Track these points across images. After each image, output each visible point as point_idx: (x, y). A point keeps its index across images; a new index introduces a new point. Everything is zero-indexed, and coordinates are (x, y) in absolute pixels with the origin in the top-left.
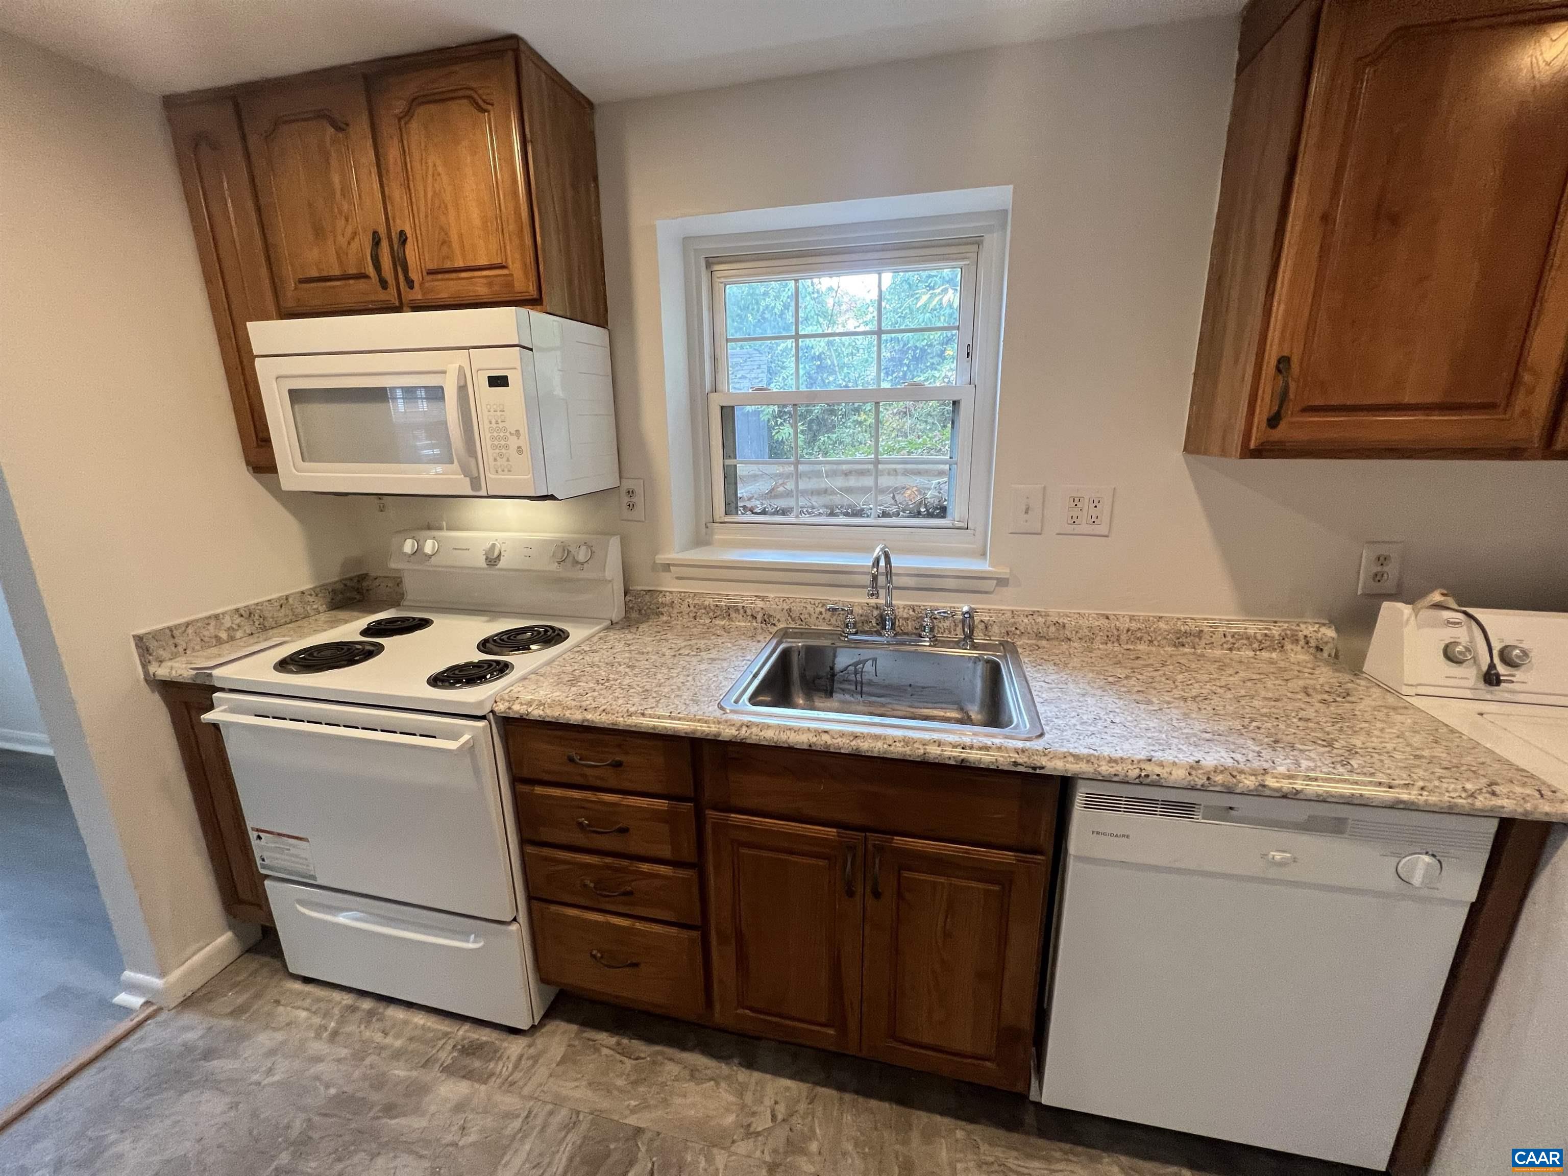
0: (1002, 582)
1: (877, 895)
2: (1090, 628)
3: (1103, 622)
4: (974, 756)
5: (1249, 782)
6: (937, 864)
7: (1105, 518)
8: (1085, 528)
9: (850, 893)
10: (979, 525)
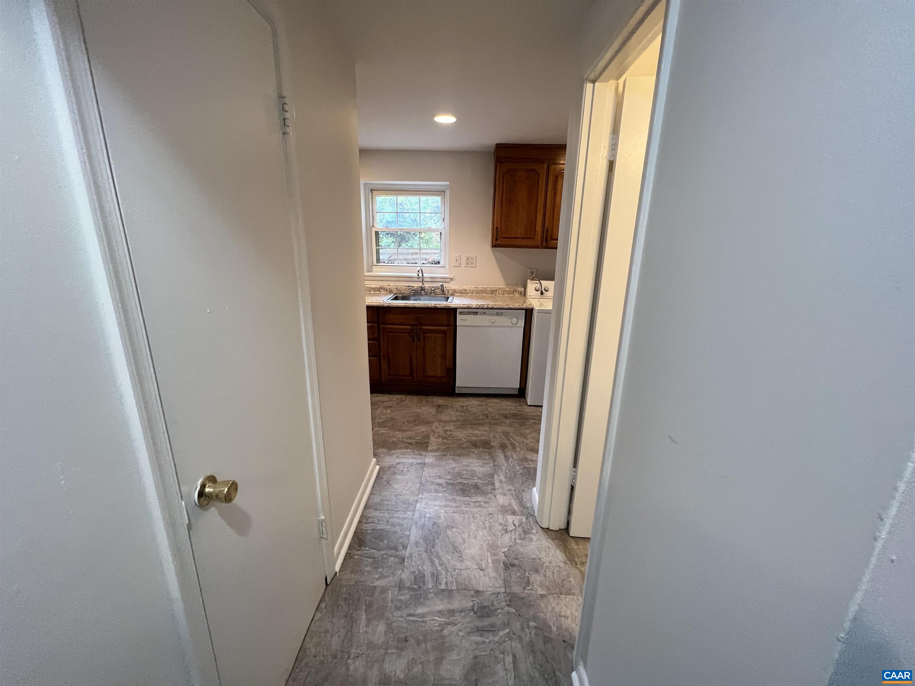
0: (452, 279)
1: (419, 340)
2: (473, 290)
3: (475, 289)
4: (437, 306)
5: (486, 306)
6: (432, 331)
7: (475, 263)
8: (470, 265)
9: (414, 341)
10: (447, 266)
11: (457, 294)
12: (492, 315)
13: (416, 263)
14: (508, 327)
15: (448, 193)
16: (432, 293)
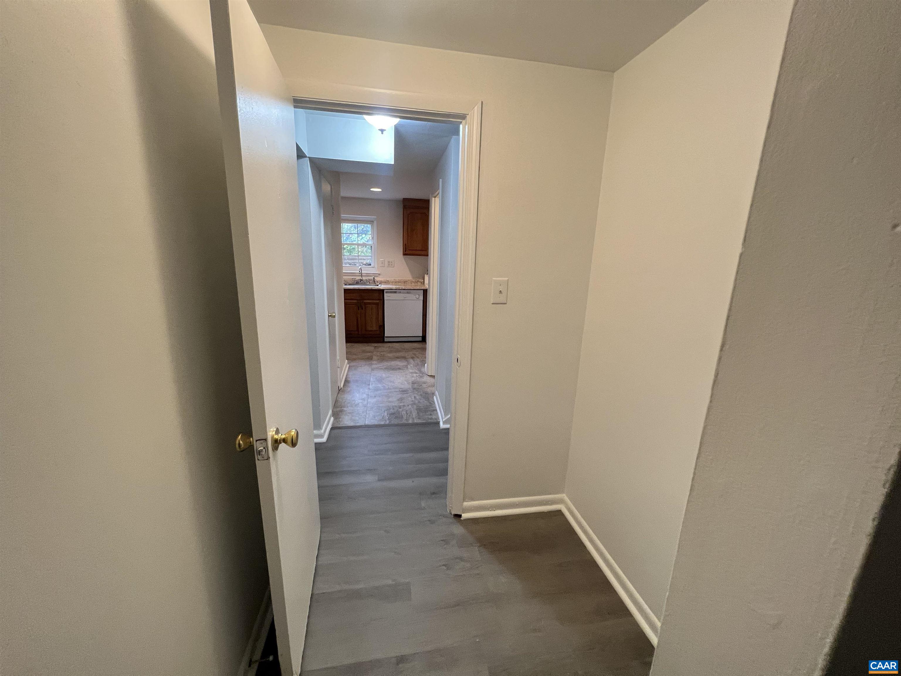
0: (379, 274)
1: (362, 309)
2: (392, 281)
3: (394, 280)
6: (369, 303)
7: (393, 265)
8: (390, 266)
9: (359, 309)
10: (376, 266)
11: (383, 284)
12: (403, 293)
13: (356, 265)
14: (414, 300)
15: (375, 222)
16: (368, 282)
